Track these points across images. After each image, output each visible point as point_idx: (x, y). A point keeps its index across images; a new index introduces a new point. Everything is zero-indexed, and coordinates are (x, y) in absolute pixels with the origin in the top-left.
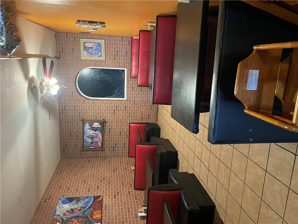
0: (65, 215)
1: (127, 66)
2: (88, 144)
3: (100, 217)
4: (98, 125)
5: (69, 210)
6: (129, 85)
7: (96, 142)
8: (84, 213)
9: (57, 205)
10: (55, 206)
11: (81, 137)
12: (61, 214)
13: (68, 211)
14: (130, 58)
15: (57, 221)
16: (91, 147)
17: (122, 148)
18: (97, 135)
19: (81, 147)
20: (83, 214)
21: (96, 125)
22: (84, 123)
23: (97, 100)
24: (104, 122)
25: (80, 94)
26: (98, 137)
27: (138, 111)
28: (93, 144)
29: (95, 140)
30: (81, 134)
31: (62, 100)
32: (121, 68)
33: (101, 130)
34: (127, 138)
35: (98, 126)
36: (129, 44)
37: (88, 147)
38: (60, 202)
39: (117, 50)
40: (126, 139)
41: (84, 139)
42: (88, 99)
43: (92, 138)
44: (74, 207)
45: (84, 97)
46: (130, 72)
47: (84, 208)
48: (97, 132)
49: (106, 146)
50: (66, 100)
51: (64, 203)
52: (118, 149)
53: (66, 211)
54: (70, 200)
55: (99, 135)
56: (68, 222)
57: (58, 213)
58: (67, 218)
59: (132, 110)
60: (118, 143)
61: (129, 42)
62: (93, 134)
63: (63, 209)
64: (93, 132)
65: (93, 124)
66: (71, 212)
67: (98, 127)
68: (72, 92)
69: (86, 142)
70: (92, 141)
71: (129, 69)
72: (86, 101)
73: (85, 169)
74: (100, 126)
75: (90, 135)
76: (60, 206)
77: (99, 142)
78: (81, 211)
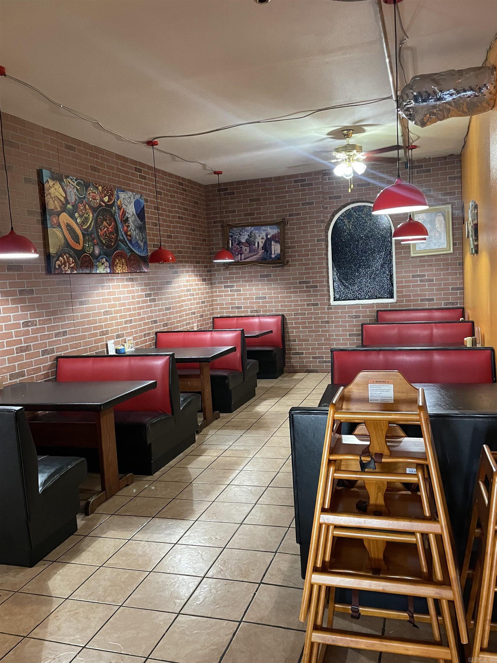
0: (119, 209)
1: (402, 301)
2: (237, 235)
3: (117, 272)
4: (276, 252)
5: (127, 214)
6: (361, 309)
7: (241, 250)
8: (123, 241)
9: (133, 191)
10: (131, 188)
11: (250, 221)
12: (121, 202)
13: (124, 213)
14: (419, 308)
15: (110, 195)
16: (230, 241)
17: (230, 304)
18: (256, 251)
19: (230, 223)
20: (120, 240)
21: (276, 249)
22: (277, 224)
23: (327, 246)
24: (281, 263)
25: (336, 212)
26: (252, 254)
27: (309, 332)
28: (237, 245)
29: (246, 249)
30: (256, 221)
31: (322, 178)
32: (397, 291)
33: (266, 259)
34: (252, 312)
35: (273, 253)
36: (449, 303)
37: (232, 236)
38: (138, 197)
39: (433, 279)
40: (249, 310)
41: (247, 228)
42: (327, 229)
43: (250, 243)
44: (131, 224)
45: (331, 220)
46: (389, 309)
47: (130, 241)
48: (261, 252)
49: (234, 271)
50: (322, 187)
51: (137, 204)
52: (229, 295)
53: (125, 209)
54: (141, 214)
55: (255, 257)
56: (109, 215)
57: (122, 195)
58: (115, 212)
59: (311, 318)
60: (241, 295)
61: (453, 304)
62: (256, 244)
63: (128, 204)
64: (260, 243)
65: (276, 242)
66: (124, 218)
67: (271, 254)
68: (339, 197)
69: (241, 231)
70: (243, 244)
71: (395, 306)
72: (323, 226)
73: (190, 234)
74: (273, 256)
75: (255, 238)
76: (132, 198)
77: (241, 258)
78: (125, 237)
